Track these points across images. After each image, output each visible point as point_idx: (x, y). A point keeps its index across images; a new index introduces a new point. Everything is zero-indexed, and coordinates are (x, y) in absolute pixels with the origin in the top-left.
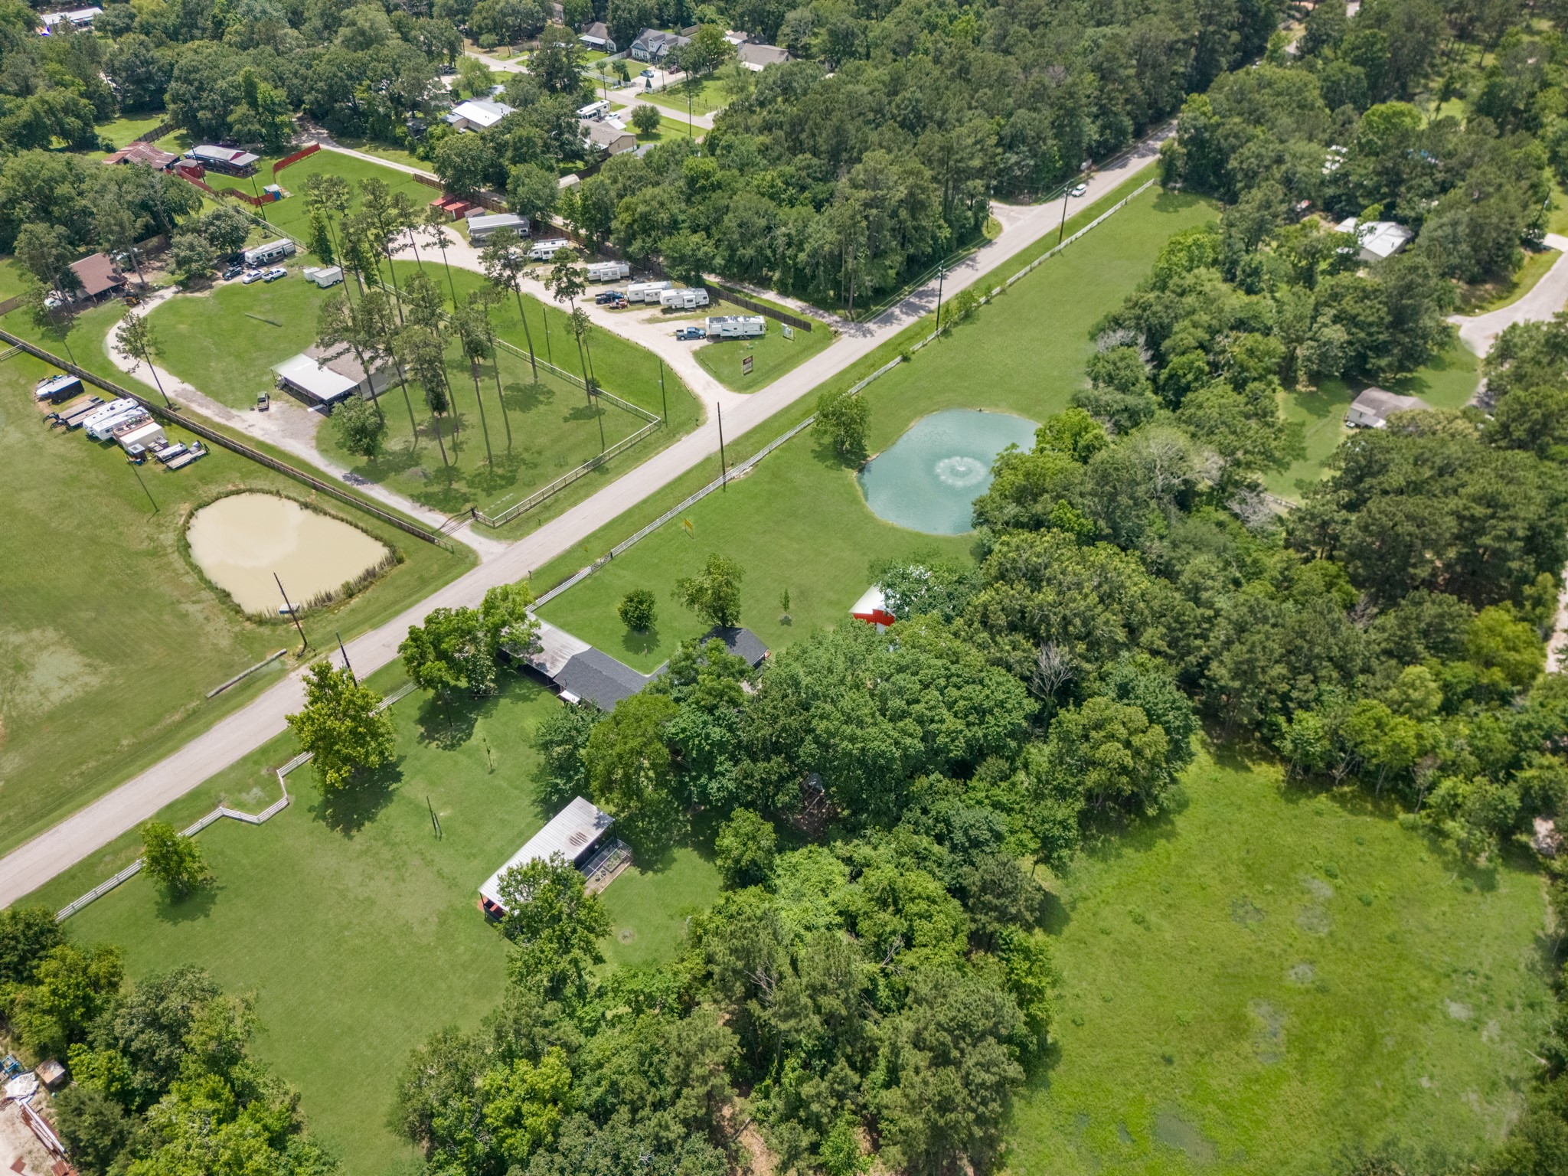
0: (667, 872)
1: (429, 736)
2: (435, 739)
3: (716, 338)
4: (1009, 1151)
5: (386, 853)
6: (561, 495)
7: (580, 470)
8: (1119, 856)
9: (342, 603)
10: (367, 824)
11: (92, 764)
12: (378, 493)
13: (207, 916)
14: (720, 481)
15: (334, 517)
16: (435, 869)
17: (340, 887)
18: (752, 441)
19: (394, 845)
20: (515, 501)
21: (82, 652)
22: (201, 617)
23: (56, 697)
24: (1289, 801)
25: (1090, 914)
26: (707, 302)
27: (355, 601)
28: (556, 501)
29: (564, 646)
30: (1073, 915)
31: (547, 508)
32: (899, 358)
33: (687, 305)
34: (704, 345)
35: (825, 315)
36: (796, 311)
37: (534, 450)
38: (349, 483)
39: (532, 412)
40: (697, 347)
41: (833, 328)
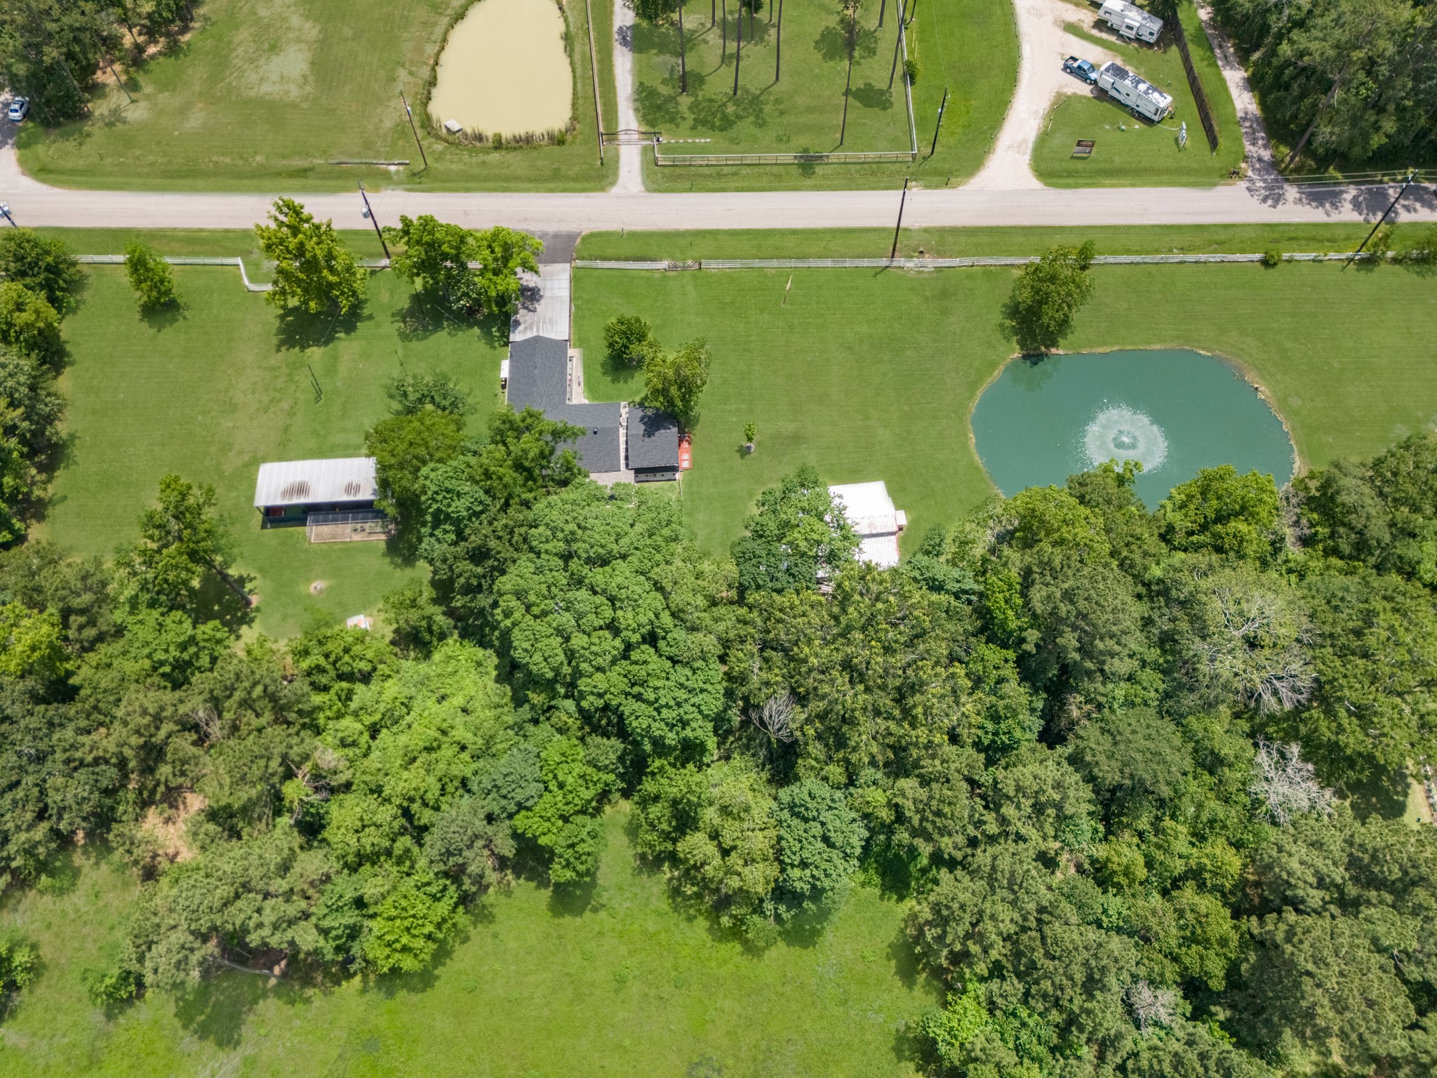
0: (398, 570)
1: (403, 316)
2: (405, 322)
3: (1102, 94)
4: (308, 1001)
5: (280, 383)
6: (744, 171)
7: (787, 157)
8: (690, 919)
9: (486, 151)
10: (297, 349)
11: (228, 160)
12: (623, 64)
13: (159, 331)
14: (884, 262)
15: (572, 64)
16: (289, 422)
17: (234, 381)
18: (974, 240)
19: (292, 381)
20: (703, 149)
21: (313, 64)
22: (400, 87)
23: (266, 88)
24: (898, 1051)
25: (597, 928)
26: (1152, 40)
27: (495, 156)
28: (734, 174)
29: (551, 321)
30: (588, 914)
31: (719, 176)
32: (1258, 256)
33: (1124, 31)
34: (1079, 92)
35: (1260, 142)
36: (1234, 115)
37: (781, 107)
38: (616, 36)
39: (832, 64)
40: (1069, 91)
41: (1243, 165)
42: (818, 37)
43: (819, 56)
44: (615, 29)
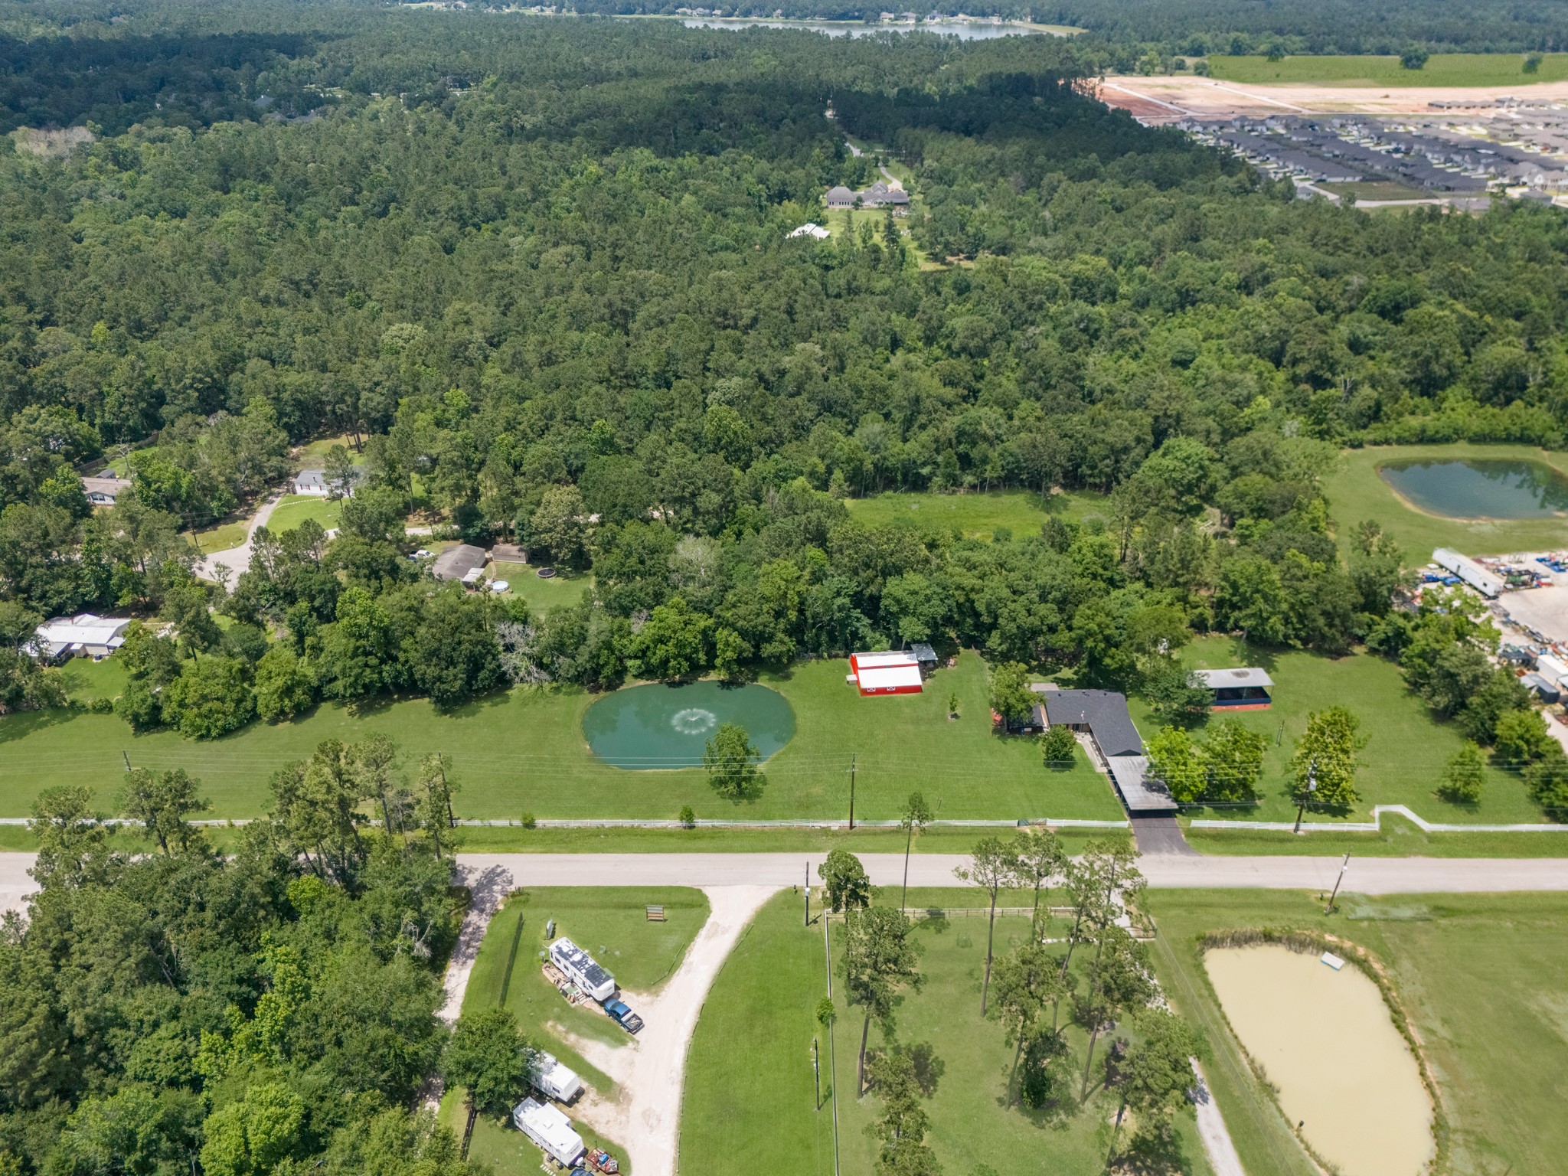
34: (633, 995)
35: (470, 930)
36: (478, 962)
37: (972, 982)
38: (1206, 1087)
39: (919, 1040)
40: (645, 998)
41: (501, 907)
42: (941, 1080)
43: (936, 1053)
44: (1212, 1100)
